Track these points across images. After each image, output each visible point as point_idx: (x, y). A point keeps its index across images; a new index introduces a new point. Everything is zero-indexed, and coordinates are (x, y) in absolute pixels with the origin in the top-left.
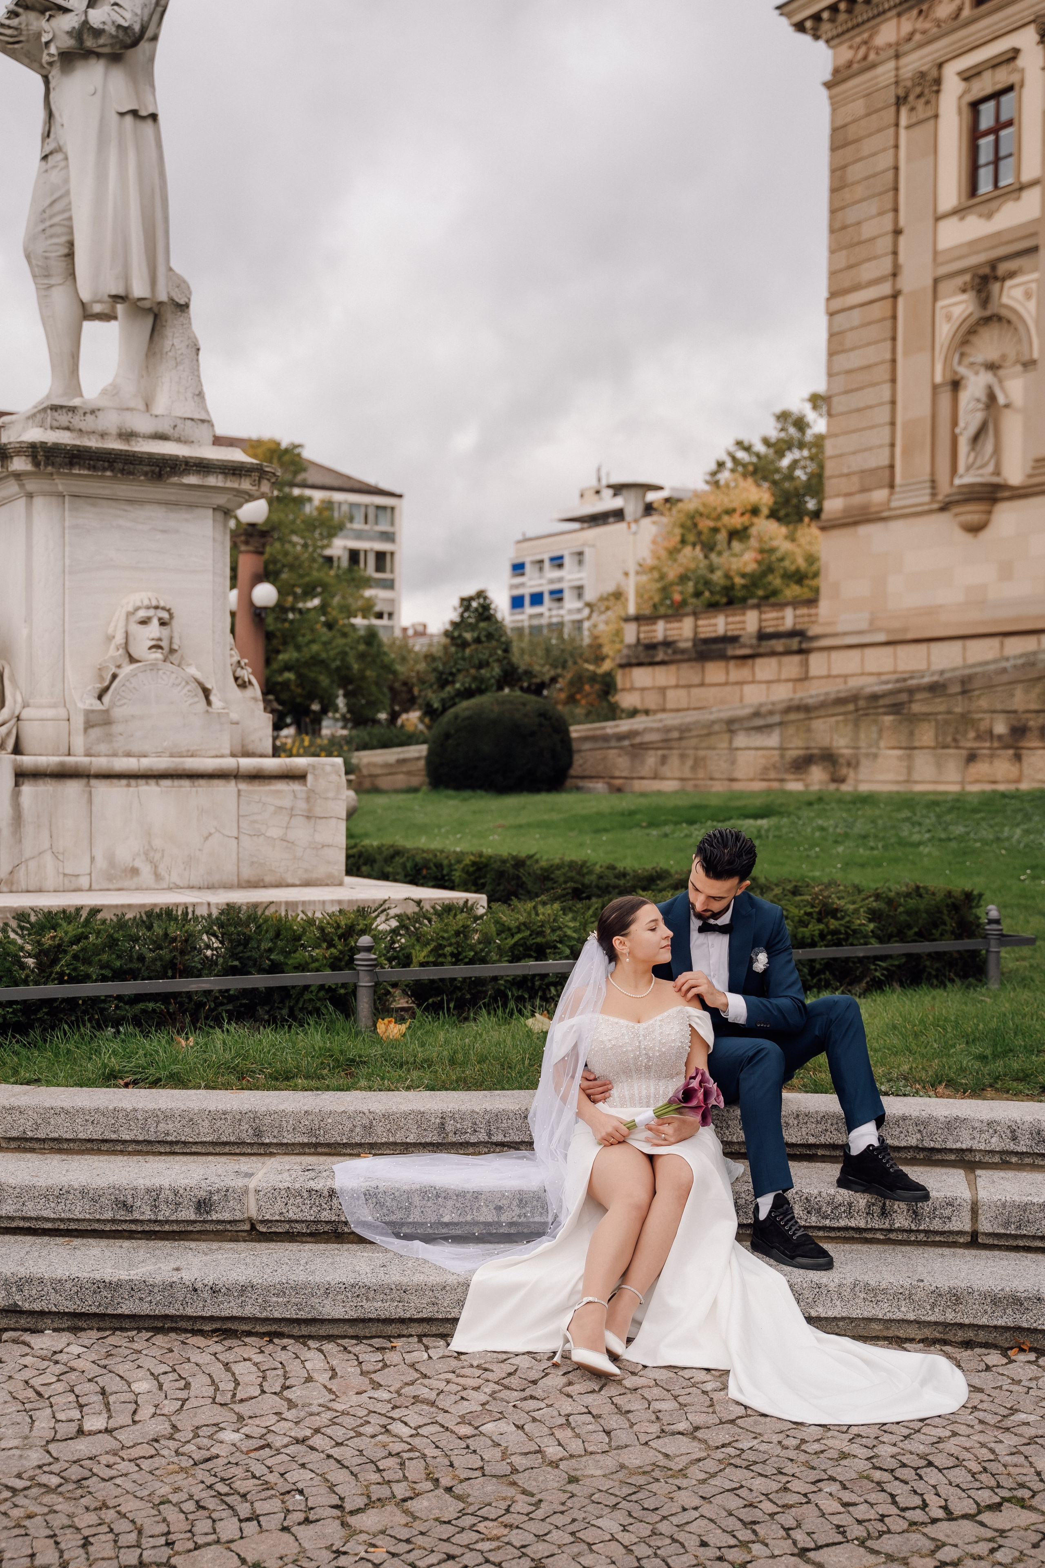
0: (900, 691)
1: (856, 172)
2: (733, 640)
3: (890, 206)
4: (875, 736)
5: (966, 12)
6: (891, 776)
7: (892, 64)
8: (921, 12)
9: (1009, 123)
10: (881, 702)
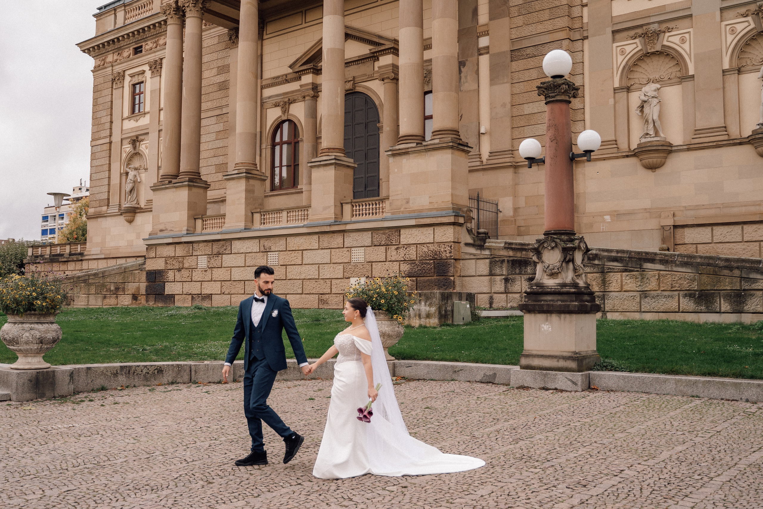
0: (86, 275)
1: (100, 101)
2: (61, 255)
3: (109, 113)
4: (79, 290)
5: (131, 56)
6: (83, 303)
7: (111, 68)
8: (119, 54)
9: (142, 93)
10: (81, 279)
